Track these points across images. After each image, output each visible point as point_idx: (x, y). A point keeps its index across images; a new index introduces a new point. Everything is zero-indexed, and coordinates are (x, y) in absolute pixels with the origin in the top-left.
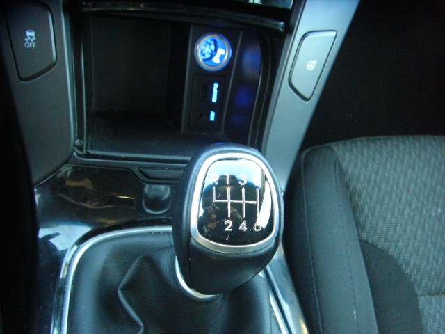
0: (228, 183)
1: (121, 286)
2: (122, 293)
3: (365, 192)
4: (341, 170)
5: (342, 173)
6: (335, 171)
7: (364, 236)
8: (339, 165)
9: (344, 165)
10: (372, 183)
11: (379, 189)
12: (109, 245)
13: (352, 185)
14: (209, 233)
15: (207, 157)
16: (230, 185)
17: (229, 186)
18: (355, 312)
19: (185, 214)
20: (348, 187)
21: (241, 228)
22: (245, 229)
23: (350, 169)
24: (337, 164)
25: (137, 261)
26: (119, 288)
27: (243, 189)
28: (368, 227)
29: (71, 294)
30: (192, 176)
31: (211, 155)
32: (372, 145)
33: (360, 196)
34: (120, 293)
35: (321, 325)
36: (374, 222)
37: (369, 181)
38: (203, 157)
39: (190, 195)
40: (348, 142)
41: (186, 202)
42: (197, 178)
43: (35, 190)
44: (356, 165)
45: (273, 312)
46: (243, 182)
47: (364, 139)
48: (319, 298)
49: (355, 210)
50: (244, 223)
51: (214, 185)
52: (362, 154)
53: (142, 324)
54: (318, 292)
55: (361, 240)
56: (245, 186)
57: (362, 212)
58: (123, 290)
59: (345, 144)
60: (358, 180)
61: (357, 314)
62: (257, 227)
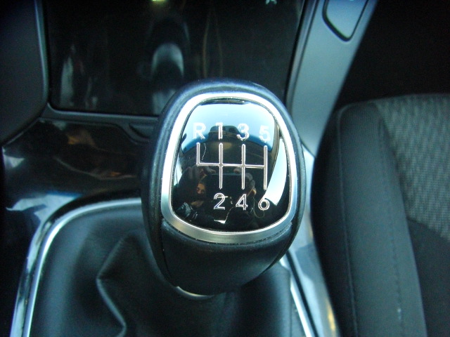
0: (220, 137)
1: (100, 274)
2: (102, 282)
3: (414, 160)
4: (386, 132)
5: (388, 137)
6: (379, 133)
7: (412, 213)
8: (385, 127)
9: (390, 127)
10: (424, 149)
11: (432, 157)
12: (92, 220)
13: (399, 152)
14: (192, 213)
15: (190, 97)
16: (223, 140)
17: (221, 141)
18: (399, 310)
19: (153, 183)
20: (394, 153)
21: (238, 204)
22: (245, 206)
23: (398, 132)
24: (382, 124)
25: (120, 242)
26: (98, 277)
27: (244, 147)
28: (417, 202)
29: (40, 281)
30: (165, 126)
31: (196, 94)
32: (424, 104)
33: (409, 164)
34: (99, 283)
35: (355, 324)
36: (425, 196)
37: (420, 147)
38: (183, 97)
39: (160, 153)
40: (396, 100)
41: (155, 165)
42: (172, 128)
43: (4, 151)
44: (404, 127)
45: (296, 308)
46: (243, 135)
47: (415, 96)
48: (354, 291)
49: (403, 182)
50: (243, 198)
51: (199, 140)
52: (413, 114)
53: (124, 324)
54: (353, 284)
55: (408, 219)
56: (246, 142)
57: (410, 184)
58: (102, 278)
59: (393, 102)
60: (407, 145)
61: (402, 313)
62: (264, 205)
